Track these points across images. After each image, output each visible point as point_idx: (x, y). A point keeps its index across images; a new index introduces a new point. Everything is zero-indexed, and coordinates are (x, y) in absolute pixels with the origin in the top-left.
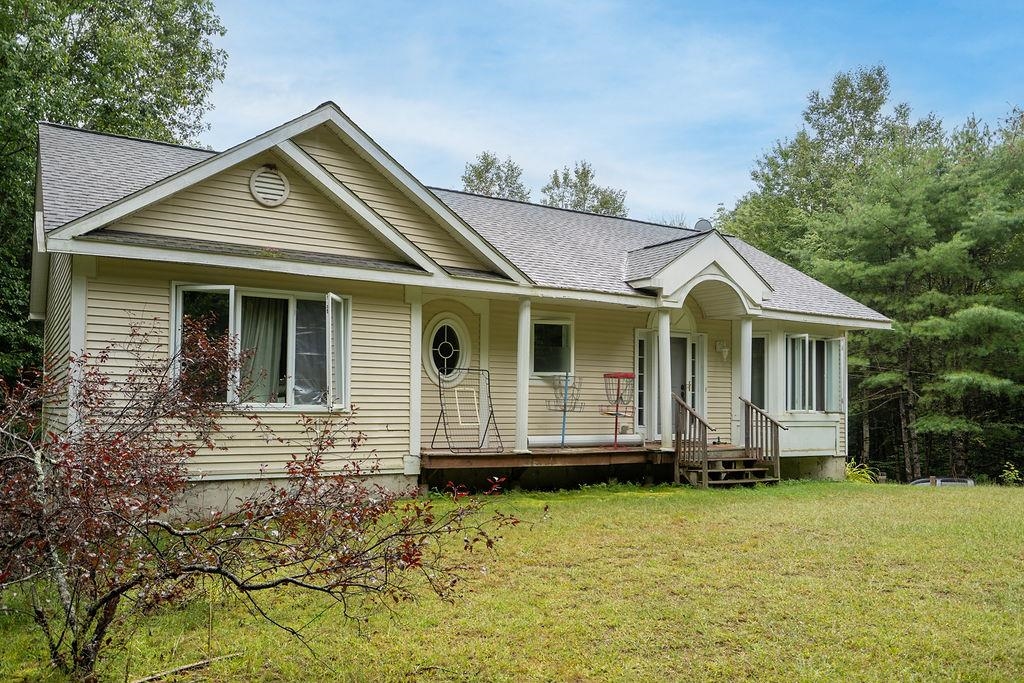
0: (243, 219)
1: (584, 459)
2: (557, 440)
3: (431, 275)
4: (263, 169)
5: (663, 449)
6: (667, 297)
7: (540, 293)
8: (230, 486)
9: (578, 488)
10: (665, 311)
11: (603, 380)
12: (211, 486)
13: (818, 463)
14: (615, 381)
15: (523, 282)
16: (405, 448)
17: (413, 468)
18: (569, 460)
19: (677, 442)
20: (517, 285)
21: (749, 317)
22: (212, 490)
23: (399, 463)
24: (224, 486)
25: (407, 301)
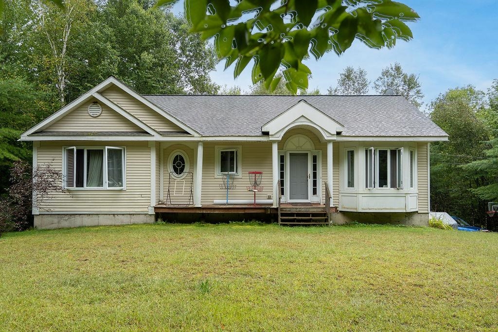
0: (86, 122)
1: (230, 210)
2: (225, 201)
3: (153, 136)
4: (92, 104)
5: (273, 207)
6: (272, 135)
7: (204, 139)
8: (83, 216)
9: (228, 223)
10: (274, 142)
11: (248, 175)
12: (77, 216)
13: (406, 216)
14: (254, 175)
15: (196, 135)
16: (149, 204)
17: (152, 212)
18: (223, 210)
19: (280, 204)
20: (193, 137)
21: (330, 141)
22: (77, 217)
23: (146, 209)
24: (81, 216)
25: (149, 147)
